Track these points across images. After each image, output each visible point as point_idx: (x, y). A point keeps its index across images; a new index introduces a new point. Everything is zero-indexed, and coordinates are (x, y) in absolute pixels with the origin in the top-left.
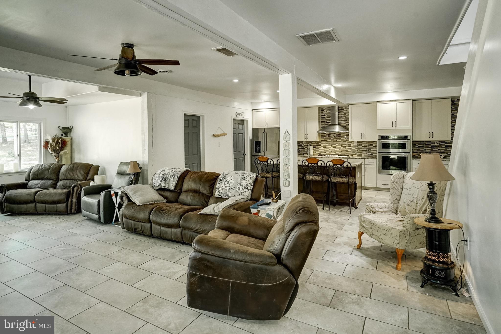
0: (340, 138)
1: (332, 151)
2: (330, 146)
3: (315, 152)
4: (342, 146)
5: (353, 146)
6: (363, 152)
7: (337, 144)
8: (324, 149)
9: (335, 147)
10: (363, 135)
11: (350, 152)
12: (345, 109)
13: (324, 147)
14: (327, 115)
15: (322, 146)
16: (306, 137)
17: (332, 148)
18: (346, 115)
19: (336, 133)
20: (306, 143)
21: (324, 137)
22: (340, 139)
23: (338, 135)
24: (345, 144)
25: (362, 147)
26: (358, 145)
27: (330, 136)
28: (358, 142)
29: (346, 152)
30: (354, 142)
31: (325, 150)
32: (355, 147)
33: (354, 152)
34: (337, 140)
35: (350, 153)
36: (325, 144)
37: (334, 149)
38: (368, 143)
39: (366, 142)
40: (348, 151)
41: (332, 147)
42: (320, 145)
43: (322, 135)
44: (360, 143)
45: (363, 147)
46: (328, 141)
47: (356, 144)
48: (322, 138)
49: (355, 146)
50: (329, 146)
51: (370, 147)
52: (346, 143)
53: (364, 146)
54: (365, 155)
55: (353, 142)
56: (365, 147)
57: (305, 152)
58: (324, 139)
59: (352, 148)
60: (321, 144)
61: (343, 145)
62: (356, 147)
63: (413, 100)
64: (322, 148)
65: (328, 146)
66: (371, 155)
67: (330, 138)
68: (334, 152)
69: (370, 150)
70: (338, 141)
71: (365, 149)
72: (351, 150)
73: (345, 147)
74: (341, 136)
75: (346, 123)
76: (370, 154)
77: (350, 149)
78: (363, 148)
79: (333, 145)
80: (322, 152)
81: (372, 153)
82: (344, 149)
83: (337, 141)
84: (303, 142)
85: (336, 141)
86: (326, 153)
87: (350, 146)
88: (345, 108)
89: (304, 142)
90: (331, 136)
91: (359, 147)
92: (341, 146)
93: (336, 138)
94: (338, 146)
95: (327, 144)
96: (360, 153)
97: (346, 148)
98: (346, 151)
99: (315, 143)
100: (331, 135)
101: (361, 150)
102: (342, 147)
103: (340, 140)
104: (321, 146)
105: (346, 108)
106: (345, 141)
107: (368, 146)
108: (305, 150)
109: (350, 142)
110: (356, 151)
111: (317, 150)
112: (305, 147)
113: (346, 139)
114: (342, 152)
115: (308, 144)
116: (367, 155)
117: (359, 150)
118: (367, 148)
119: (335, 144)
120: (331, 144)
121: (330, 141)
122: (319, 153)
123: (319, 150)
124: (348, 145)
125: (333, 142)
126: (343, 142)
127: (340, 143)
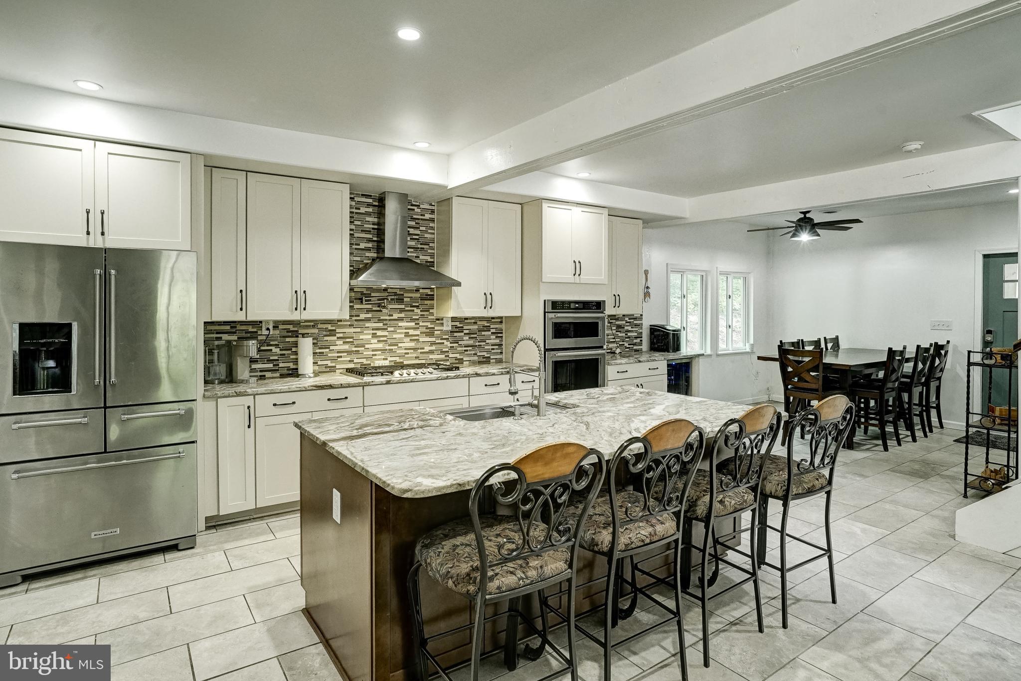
0: (403, 306)
1: (375, 355)
2: (370, 337)
4: (407, 335)
5: (439, 332)
6: (467, 351)
7: (392, 329)
8: (346, 347)
9: (385, 339)
10: (489, 300)
11: (431, 352)
12: (419, 210)
13: (347, 340)
14: (359, 223)
15: (341, 335)
16: (300, 299)
17: (375, 344)
18: (421, 228)
19: (389, 290)
20: (275, 327)
22: (402, 311)
23: (397, 297)
24: (418, 326)
25: (462, 334)
26: (454, 330)
27: (370, 300)
28: (454, 319)
29: (421, 353)
30: (442, 319)
31: (349, 352)
32: (444, 337)
33: (442, 352)
34: (391, 313)
35: (431, 356)
36: (352, 330)
37: (380, 346)
38: (479, 323)
39: (473, 321)
40: (427, 349)
41: (375, 341)
42: (332, 333)
44: (460, 323)
45: (465, 334)
46: (363, 316)
47: (447, 327)
49: (446, 333)
50: (366, 336)
51: (483, 333)
52: (421, 324)
53: (467, 332)
54: (472, 358)
55: (438, 320)
56: (472, 336)
57: (271, 365)
59: (437, 341)
60: (338, 331)
61: (411, 332)
62: (447, 337)
63: (614, 214)
64: (340, 346)
65: (361, 337)
66: (485, 360)
67: (370, 307)
68: (383, 357)
69: (484, 343)
70: (395, 316)
71: (471, 342)
72: (433, 348)
73: (417, 338)
74: (405, 299)
75: (421, 257)
76: (483, 357)
77: (433, 344)
78: (466, 341)
79: (379, 333)
80: (339, 359)
81: (488, 351)
82: (412, 344)
83: (391, 318)
84: (261, 322)
85: (388, 318)
86: (356, 360)
87: (430, 333)
88: (418, 206)
89: (267, 322)
90: (374, 300)
91: (456, 334)
92: (405, 333)
93: (389, 307)
94: (395, 336)
95: (359, 330)
96: (458, 356)
97: (421, 340)
98: (420, 351)
99: (313, 326)
100: (373, 294)
101: (460, 346)
102: (408, 339)
103: (402, 315)
104: (335, 338)
105: (422, 206)
106: (417, 317)
107: (479, 331)
108: (272, 358)
109: (432, 322)
110: (447, 350)
111: (320, 353)
112: (272, 343)
113: (421, 311)
114: (406, 356)
115: (288, 331)
116: (476, 358)
117: (457, 345)
118: (476, 338)
119: (387, 329)
120: (373, 330)
121: (369, 315)
122: (329, 363)
123: (329, 355)
124: (424, 330)
125: (380, 321)
126: (412, 320)
127: (400, 324)
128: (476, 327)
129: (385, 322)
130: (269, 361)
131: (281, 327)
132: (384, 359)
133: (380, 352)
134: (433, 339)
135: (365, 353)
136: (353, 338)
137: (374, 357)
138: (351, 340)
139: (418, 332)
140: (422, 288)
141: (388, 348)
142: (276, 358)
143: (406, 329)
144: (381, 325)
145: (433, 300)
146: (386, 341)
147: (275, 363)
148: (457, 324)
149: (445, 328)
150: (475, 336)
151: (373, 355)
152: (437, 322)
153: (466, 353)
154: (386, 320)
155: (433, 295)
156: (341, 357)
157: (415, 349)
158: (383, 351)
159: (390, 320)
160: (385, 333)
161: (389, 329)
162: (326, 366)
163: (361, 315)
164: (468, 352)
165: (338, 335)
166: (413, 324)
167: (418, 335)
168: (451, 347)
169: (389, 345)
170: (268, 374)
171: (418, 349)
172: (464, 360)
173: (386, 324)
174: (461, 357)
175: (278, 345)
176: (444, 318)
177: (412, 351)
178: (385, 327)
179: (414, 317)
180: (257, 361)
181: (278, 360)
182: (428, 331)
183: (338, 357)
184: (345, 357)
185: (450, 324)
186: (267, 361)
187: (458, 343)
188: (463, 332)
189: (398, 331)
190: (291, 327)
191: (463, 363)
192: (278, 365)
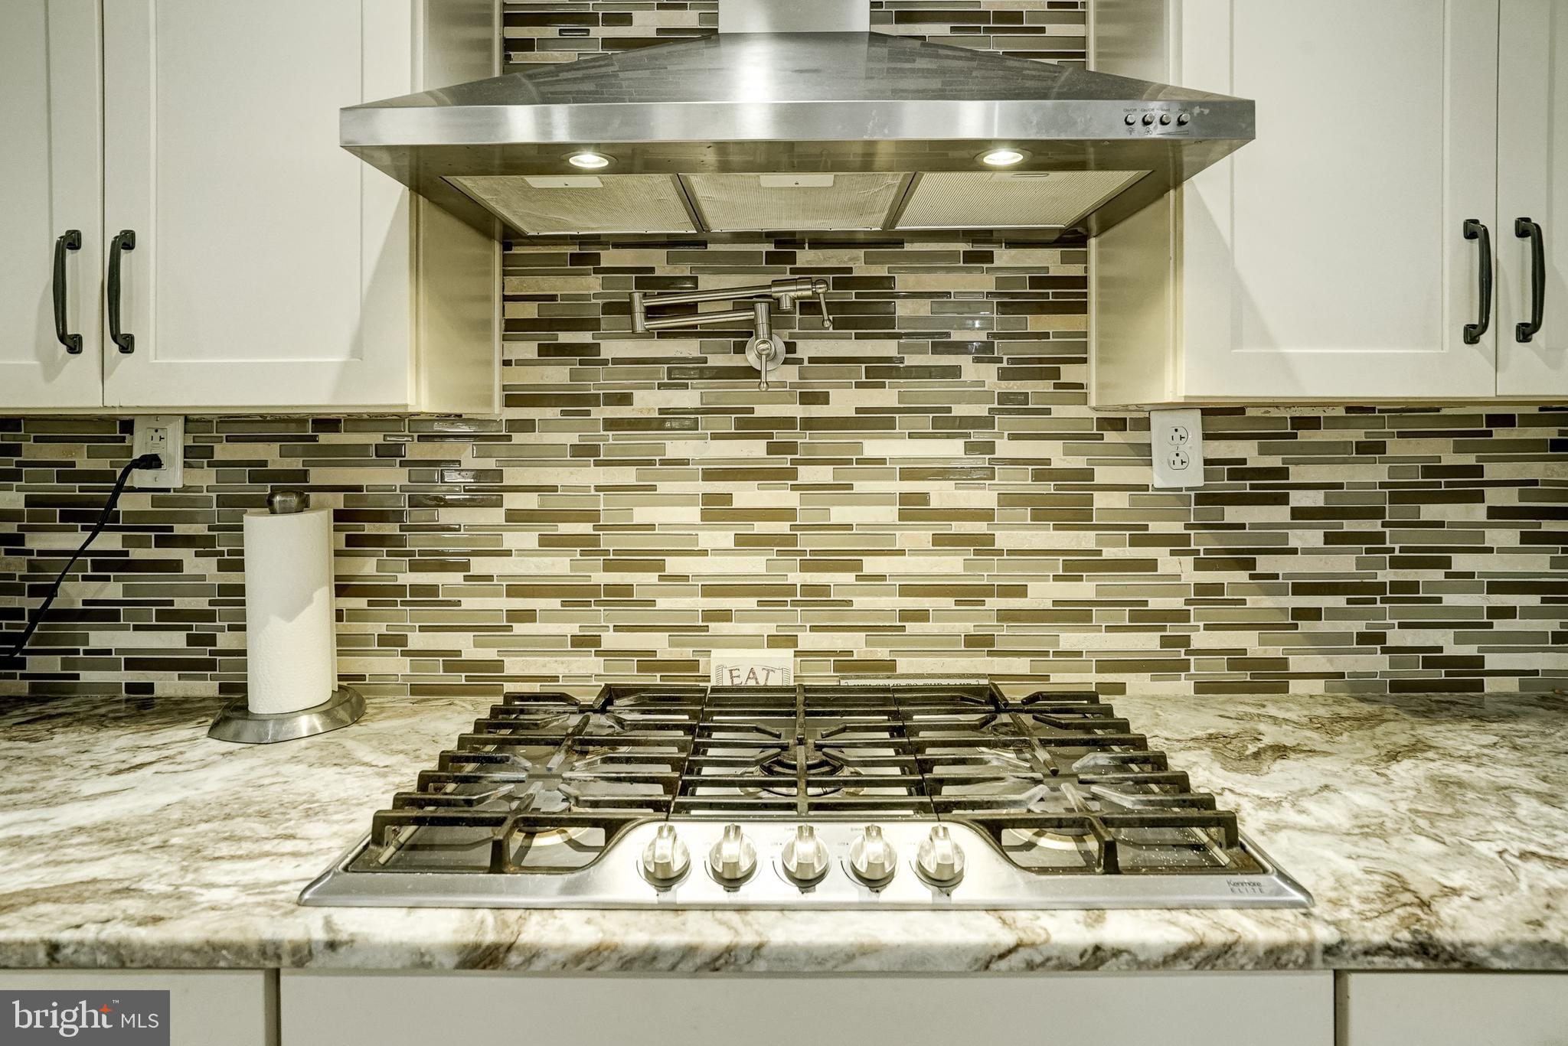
0: (887, 348)
1: (725, 616)
2: (693, 513)
3: (381, 628)
4: (914, 508)
5: (1119, 499)
6: (1314, 614)
7: (824, 474)
8: (558, 566)
9: (783, 527)
11: (1075, 614)
13: (565, 528)
15: (529, 502)
17: (721, 556)
20: (195, 454)
21: (565, 337)
22: (879, 371)
23: (851, 295)
24: (983, 460)
25: (1280, 514)
26: (1225, 485)
27: (691, 309)
28: (1220, 419)
29: (1005, 616)
30: (1144, 424)
31: (575, 595)
32: (1156, 527)
33: (1143, 618)
34: (816, 385)
35: (1070, 639)
36: (591, 475)
37: (753, 565)
38: (1396, 448)
40: (1043, 593)
41: (722, 537)
42: (482, 487)
43: (518, 285)
44: (1261, 449)
45: (1298, 513)
46: (648, 402)
47: (1178, 465)
48: (527, 349)
49: (1168, 501)
50: (671, 511)
51: (1429, 512)
52: (1005, 448)
53: (1315, 499)
55: (1119, 424)
56: (1349, 526)
58: (556, 375)
59: (1109, 553)
60: (511, 477)
61: (942, 494)
62: (1177, 528)
64: (526, 557)
65: (642, 515)
66: (1441, 675)
67: (688, 348)
69: (1438, 575)
70: (844, 402)
71: (1344, 564)
72: (1084, 590)
73: (980, 527)
74: (902, 308)
76: (1433, 658)
77: (1077, 566)
78: (1309, 553)
79: (746, 495)
80: (519, 628)
81: (1464, 624)
82: (951, 565)
83: (816, 411)
85: (798, 411)
87: (1065, 501)
91: (1233, 514)
92: (905, 498)
93: (807, 349)
94: (839, 514)
95: (627, 476)
96: (1250, 642)
97: (1005, 539)
98: (994, 603)
99: (388, 453)
101: (1267, 582)
102: (921, 535)
103: (886, 396)
104: (497, 515)
106: (981, 410)
107: (1395, 499)
108: (181, 603)
109: (1071, 437)
110: (1177, 603)
111: (416, 589)
112: (180, 529)
113: (1004, 375)
114: (912, 627)
115: (259, 472)
116: (1376, 663)
117: (1242, 576)
118: (1379, 537)
119: (791, 474)
120: (709, 475)
121: (688, 398)
122: (466, 646)
123: (468, 603)
124: (1023, 483)
125: (749, 426)
126: (946, 425)
127: (873, 447)
128: (1374, 473)
129: (780, 436)
130: (170, 618)
131: (224, 451)
132: (774, 642)
133: (750, 603)
134: (1086, 540)
135: (662, 603)
136: (591, 516)
137: (716, 627)
138: (586, 528)
139: (983, 497)
140: (1012, 244)
141: (797, 578)
142: (202, 603)
143: (907, 474)
144: (754, 450)
145: (1082, 308)
146: (790, 540)
147: (198, 627)
148: (1248, 452)
149: (1158, 477)
150: (1374, 526)
151: (712, 615)
152: (1111, 437)
153: (1305, 626)
154: (788, 423)
155: (1082, 282)
156: (529, 616)
157: (968, 594)
158: (770, 594)
159: (809, 424)
160: (780, 496)
161: (807, 474)
162: (453, 661)
163: (638, 395)
164: (1324, 626)
165: (513, 501)
166: (951, 449)
167: (986, 515)
168: (1200, 588)
169: (806, 567)
170: (167, 685)
171: (988, 591)
172: (1292, 669)
173: (790, 448)
174: (1275, 652)
175: (208, 541)
176: (1156, 419)
177: (948, 603)
178: (784, 461)
179: (959, 410)
180: (114, 616)
181: (209, 616)
182: (1049, 488)
183: (516, 616)
184: (550, 616)
185: (1196, 449)
186: (160, 615)
187: (1249, 565)
188: (1283, 500)
189: (860, 486)
190: (270, 454)
191: (1285, 689)
192: (211, 640)
